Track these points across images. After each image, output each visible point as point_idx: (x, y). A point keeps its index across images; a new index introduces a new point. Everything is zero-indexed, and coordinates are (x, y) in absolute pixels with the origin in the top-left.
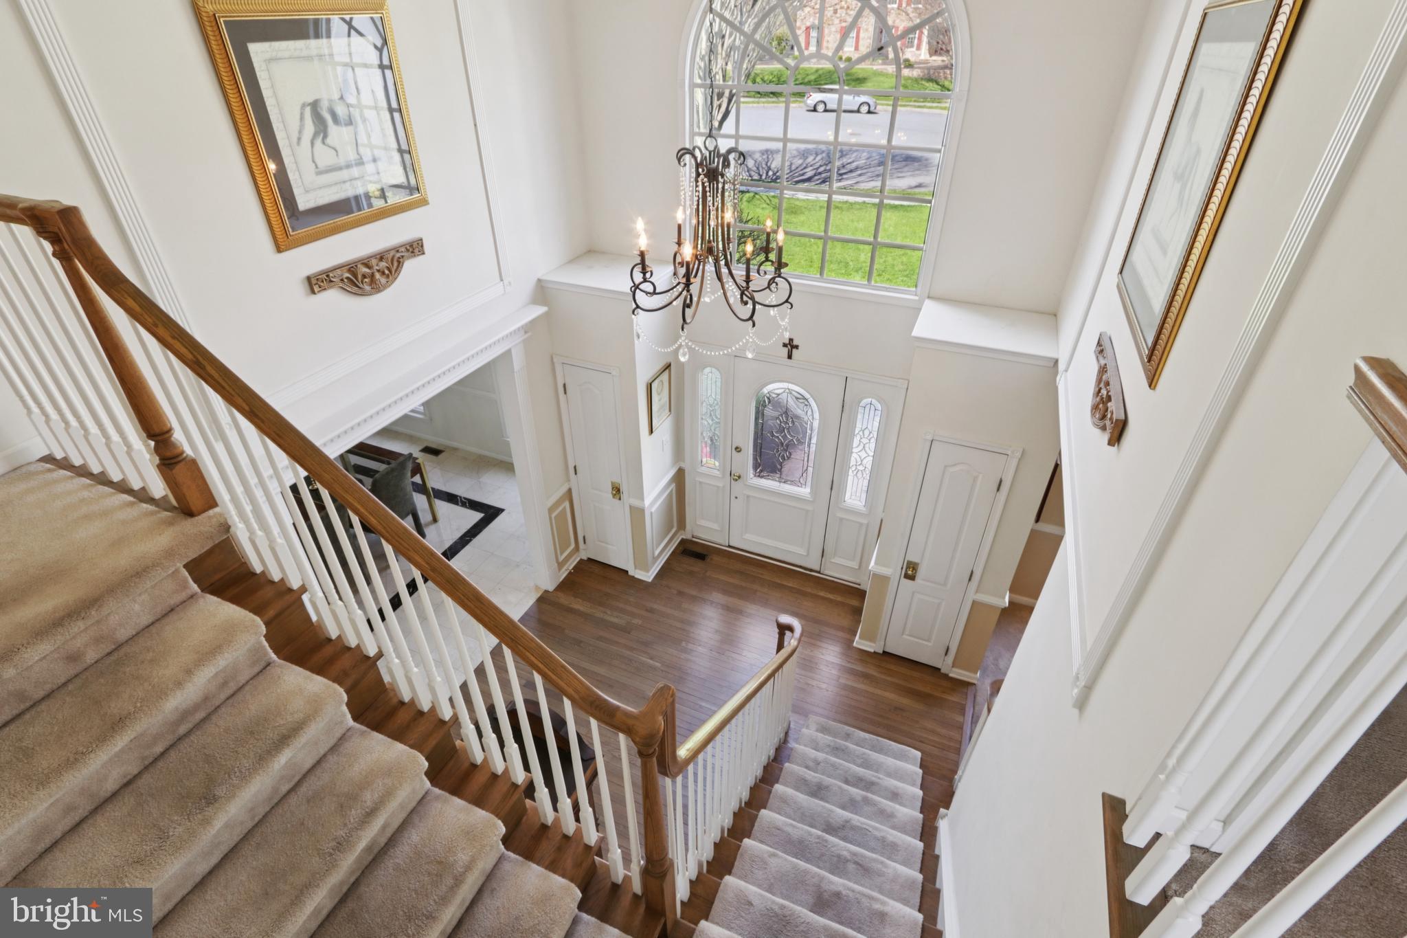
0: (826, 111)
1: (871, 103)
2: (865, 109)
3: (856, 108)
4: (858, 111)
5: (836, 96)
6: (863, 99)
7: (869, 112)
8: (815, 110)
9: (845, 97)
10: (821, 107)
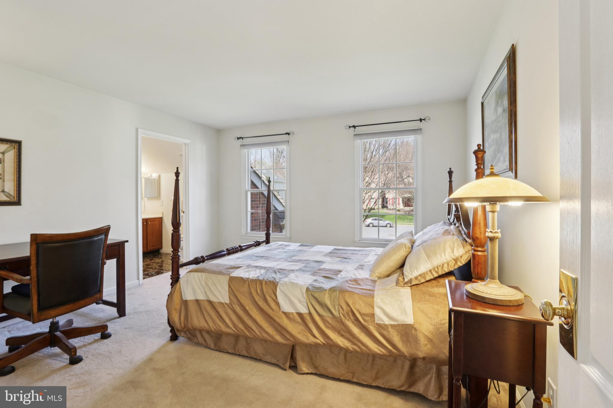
0: (373, 226)
1: (391, 223)
2: (389, 225)
3: (385, 225)
4: (386, 226)
5: (377, 221)
6: (387, 222)
7: (390, 227)
8: (368, 226)
9: (380, 222)
10: (371, 225)
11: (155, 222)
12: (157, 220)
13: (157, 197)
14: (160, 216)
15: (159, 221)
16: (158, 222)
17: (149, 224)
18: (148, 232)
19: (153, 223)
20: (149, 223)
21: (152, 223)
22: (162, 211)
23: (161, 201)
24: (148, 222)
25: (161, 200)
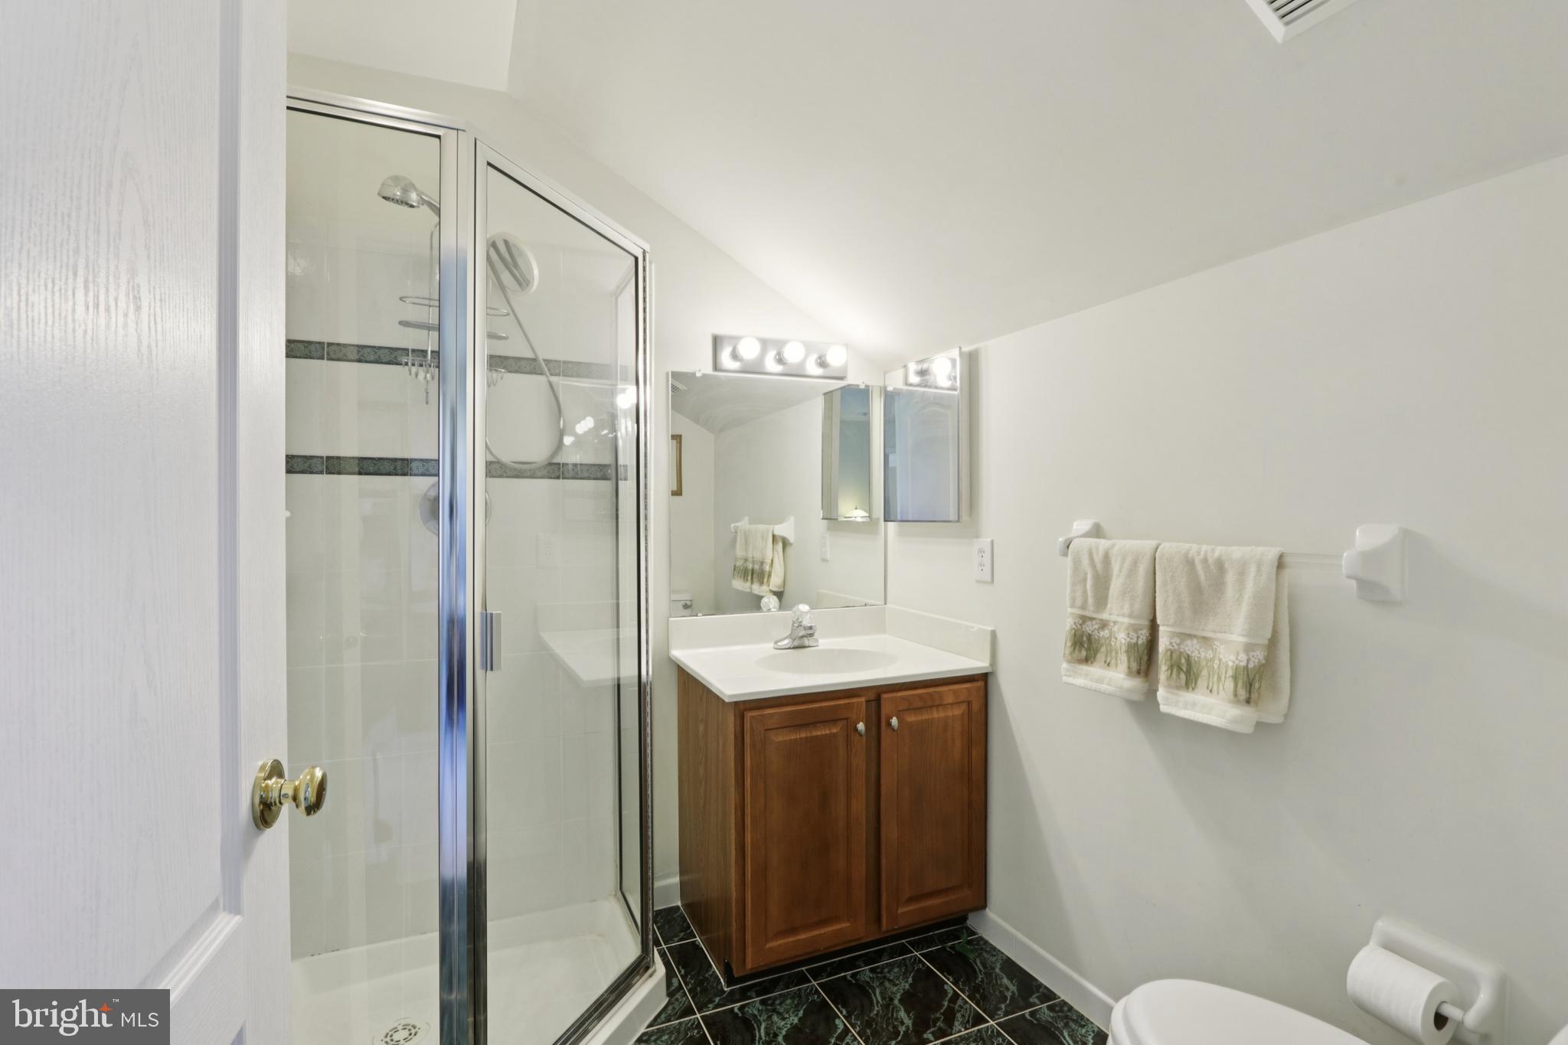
11: (936, 714)
12: (948, 693)
13: (953, 516)
14: (973, 663)
15: (969, 703)
16: (958, 711)
17: (889, 724)
18: (883, 781)
19: (925, 716)
20: (894, 721)
21: (911, 718)
22: (990, 628)
23: (981, 551)
24: (884, 712)
25: (984, 542)
